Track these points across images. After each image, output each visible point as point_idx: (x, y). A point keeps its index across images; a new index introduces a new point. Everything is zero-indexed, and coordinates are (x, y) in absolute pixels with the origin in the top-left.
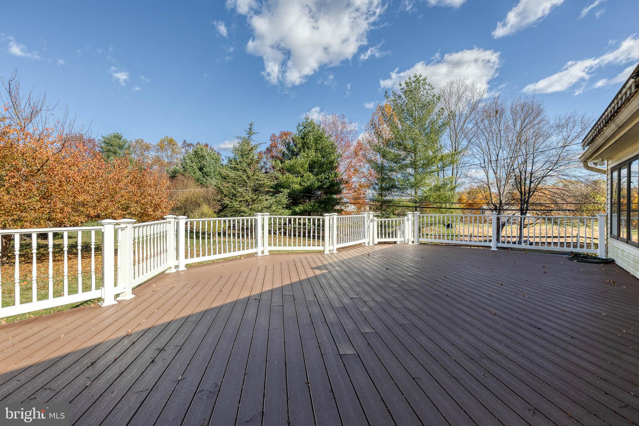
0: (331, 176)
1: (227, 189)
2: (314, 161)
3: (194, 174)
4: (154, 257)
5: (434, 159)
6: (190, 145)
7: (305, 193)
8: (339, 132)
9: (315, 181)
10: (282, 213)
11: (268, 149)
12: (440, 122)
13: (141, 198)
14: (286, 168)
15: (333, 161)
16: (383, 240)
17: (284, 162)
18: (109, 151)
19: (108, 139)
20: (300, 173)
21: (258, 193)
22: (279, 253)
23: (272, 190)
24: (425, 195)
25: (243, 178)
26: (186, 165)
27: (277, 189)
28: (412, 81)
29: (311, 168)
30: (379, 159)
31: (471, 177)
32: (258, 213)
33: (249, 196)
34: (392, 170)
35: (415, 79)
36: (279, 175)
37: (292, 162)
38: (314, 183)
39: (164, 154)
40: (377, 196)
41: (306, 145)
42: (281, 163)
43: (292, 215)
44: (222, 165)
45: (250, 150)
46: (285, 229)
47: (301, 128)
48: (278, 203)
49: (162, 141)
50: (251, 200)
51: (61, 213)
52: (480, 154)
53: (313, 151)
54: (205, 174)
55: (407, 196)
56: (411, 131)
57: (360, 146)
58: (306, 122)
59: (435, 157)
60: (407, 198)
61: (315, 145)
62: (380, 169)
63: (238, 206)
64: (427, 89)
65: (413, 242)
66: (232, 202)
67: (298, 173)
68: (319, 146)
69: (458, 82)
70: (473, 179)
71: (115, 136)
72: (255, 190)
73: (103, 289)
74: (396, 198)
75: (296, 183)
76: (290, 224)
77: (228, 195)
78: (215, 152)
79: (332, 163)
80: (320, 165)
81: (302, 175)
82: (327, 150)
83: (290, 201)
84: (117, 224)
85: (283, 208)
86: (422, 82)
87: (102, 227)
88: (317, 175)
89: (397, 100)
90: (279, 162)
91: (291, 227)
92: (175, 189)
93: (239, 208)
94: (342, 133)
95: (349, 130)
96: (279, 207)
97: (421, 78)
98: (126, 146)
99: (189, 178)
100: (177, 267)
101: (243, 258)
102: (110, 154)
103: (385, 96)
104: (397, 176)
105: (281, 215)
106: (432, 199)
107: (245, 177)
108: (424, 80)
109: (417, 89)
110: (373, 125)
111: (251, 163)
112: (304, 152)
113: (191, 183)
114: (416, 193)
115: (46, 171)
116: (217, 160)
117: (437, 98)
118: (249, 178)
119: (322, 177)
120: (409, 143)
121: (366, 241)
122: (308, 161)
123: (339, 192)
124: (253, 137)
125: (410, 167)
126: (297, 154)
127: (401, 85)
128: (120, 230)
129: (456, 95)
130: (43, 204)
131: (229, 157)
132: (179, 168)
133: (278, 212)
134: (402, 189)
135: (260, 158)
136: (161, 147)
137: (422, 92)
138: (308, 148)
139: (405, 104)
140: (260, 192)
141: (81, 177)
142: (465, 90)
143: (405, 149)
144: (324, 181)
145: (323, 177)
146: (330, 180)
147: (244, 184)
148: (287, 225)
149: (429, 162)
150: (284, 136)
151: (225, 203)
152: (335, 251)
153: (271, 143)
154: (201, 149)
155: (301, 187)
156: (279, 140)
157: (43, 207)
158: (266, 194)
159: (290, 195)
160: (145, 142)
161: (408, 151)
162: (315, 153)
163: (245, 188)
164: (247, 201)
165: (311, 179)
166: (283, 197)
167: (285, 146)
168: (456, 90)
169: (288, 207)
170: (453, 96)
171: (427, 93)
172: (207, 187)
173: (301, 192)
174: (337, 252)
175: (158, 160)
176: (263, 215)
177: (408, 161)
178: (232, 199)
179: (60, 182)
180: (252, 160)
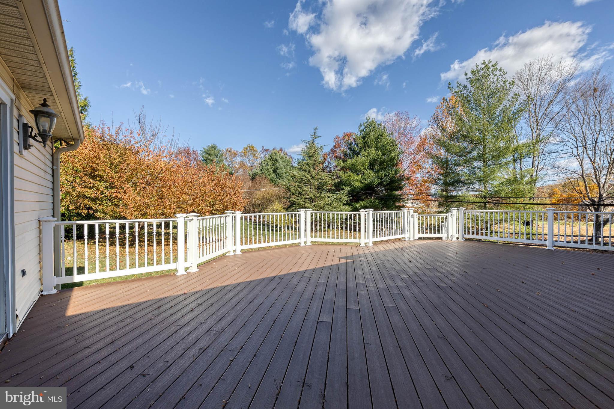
0: (391, 173)
1: (294, 188)
2: (375, 159)
3: (269, 175)
4: (215, 242)
5: (505, 151)
6: (267, 150)
7: (366, 190)
8: (402, 129)
9: (375, 178)
10: (343, 209)
11: (332, 150)
12: (514, 109)
13: (223, 198)
14: (348, 167)
15: (394, 158)
16: (425, 235)
17: (346, 162)
18: (208, 159)
19: (207, 150)
20: (361, 171)
21: (321, 191)
22: (319, 244)
23: (333, 188)
24: (496, 189)
25: (307, 178)
26: (262, 168)
27: (338, 187)
28: (479, 69)
29: (372, 165)
30: (443, 153)
31: (559, 167)
32: (301, 209)
33: (313, 193)
34: (457, 164)
35: (483, 66)
36: (340, 173)
37: (353, 161)
38: (374, 180)
39: (247, 160)
40: (439, 192)
41: (367, 144)
42: (344, 162)
43: (353, 211)
44: (292, 166)
45: (314, 153)
46: (346, 225)
47: (362, 128)
48: (339, 200)
49: (245, 149)
50: (314, 197)
51: (170, 209)
52: (571, 141)
53: (373, 149)
54: (279, 176)
55: (474, 191)
56: (478, 121)
57: (424, 142)
58: (367, 122)
59: (507, 148)
60: (475, 193)
61: (376, 144)
62: (444, 164)
63: (303, 203)
64: (498, 74)
65: (458, 238)
66: (298, 200)
67: (359, 171)
68: (380, 145)
69: (540, 61)
70: (563, 170)
71: (212, 147)
72: (319, 188)
73: (177, 263)
74: (460, 193)
75: (357, 181)
76: (350, 220)
77: (295, 193)
78: (287, 156)
79: (392, 159)
80: (380, 163)
81: (363, 173)
82: (388, 148)
83: (350, 198)
84: (187, 217)
85: (344, 204)
86: (492, 68)
87: (177, 219)
88: (377, 172)
89: (463, 90)
90: (341, 161)
91: (352, 222)
92: (255, 189)
93: (304, 204)
94: (405, 129)
95: (413, 126)
96: (340, 204)
97: (491, 64)
98: (220, 154)
99: (264, 179)
100: (234, 251)
101: (288, 247)
102: (209, 161)
103: (449, 88)
104: (463, 171)
105: (341, 211)
106: (503, 194)
107: (309, 177)
108: (494, 65)
109: (486, 76)
110: (436, 119)
111: (315, 164)
112: (365, 150)
113: (267, 183)
114: (485, 187)
115: (161, 178)
116: (288, 163)
117: (510, 83)
118: (313, 177)
119: (381, 175)
120: (477, 135)
121: (406, 235)
122: (368, 159)
123: (400, 188)
124: (317, 140)
125: (477, 160)
126: (358, 154)
127: (467, 74)
128: (188, 221)
129: (537, 76)
130: (159, 203)
131: (298, 160)
132: (258, 171)
133: (339, 208)
134: (468, 184)
135: (325, 159)
136: (245, 154)
137: (492, 79)
138: (369, 147)
139: (471, 94)
140: (323, 190)
141: (182, 182)
142: (550, 69)
143: (472, 142)
144: (384, 178)
145: (383, 174)
146: (390, 177)
147: (308, 183)
148: (348, 220)
149: (499, 154)
150: (347, 137)
151: (292, 200)
152: (371, 244)
153: (335, 145)
154: (275, 154)
155: (362, 184)
156: (342, 141)
157: (159, 205)
158: (328, 192)
159: (350, 193)
160: (233, 150)
161: (475, 143)
162: (376, 151)
163: (310, 187)
164: (311, 198)
165: (371, 177)
166: (344, 194)
167: (348, 146)
168: (537, 71)
169: (348, 204)
170: (534, 78)
171: (498, 79)
172: (279, 187)
173: (362, 189)
174: (372, 245)
175: (242, 164)
176: (305, 211)
177: (474, 154)
178: (298, 197)
179: (170, 185)
180: (315, 161)
